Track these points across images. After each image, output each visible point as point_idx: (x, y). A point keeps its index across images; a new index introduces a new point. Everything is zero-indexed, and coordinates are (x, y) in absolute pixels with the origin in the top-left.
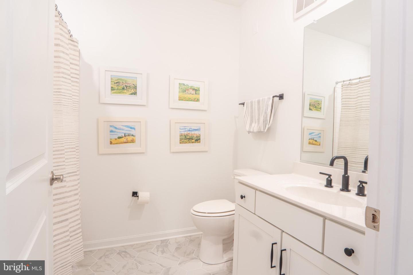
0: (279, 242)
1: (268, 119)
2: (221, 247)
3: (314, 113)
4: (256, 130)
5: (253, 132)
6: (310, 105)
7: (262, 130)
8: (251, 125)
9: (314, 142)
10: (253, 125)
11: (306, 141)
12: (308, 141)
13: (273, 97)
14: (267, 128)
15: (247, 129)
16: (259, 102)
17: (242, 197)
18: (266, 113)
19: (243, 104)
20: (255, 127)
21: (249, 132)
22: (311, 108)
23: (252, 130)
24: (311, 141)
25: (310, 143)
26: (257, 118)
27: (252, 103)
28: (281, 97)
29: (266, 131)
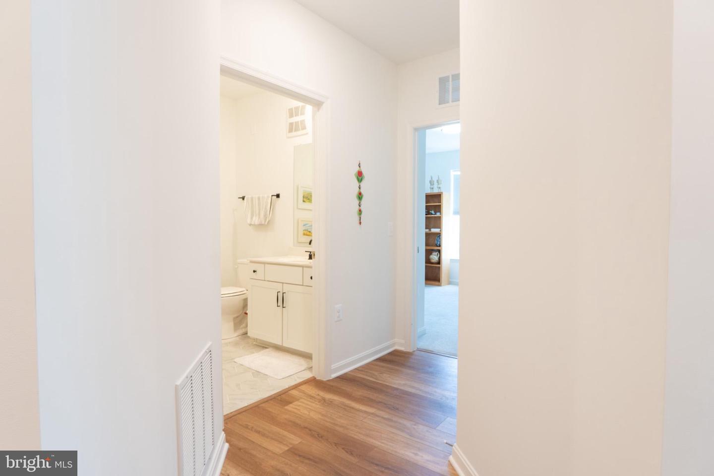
0: (281, 291)
1: (268, 213)
2: (232, 324)
3: (307, 205)
4: (257, 223)
5: (254, 225)
6: (304, 197)
7: (263, 223)
8: (252, 218)
9: (308, 233)
10: (254, 218)
11: (301, 232)
12: (302, 232)
13: (272, 196)
14: (267, 221)
15: (249, 222)
16: (259, 198)
17: (254, 271)
18: (266, 208)
19: (243, 198)
20: (256, 221)
21: (250, 225)
22: (305, 200)
23: (253, 223)
24: (305, 232)
25: (304, 234)
26: (257, 212)
27: (252, 199)
28: (278, 196)
29: (266, 223)
